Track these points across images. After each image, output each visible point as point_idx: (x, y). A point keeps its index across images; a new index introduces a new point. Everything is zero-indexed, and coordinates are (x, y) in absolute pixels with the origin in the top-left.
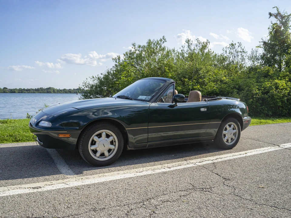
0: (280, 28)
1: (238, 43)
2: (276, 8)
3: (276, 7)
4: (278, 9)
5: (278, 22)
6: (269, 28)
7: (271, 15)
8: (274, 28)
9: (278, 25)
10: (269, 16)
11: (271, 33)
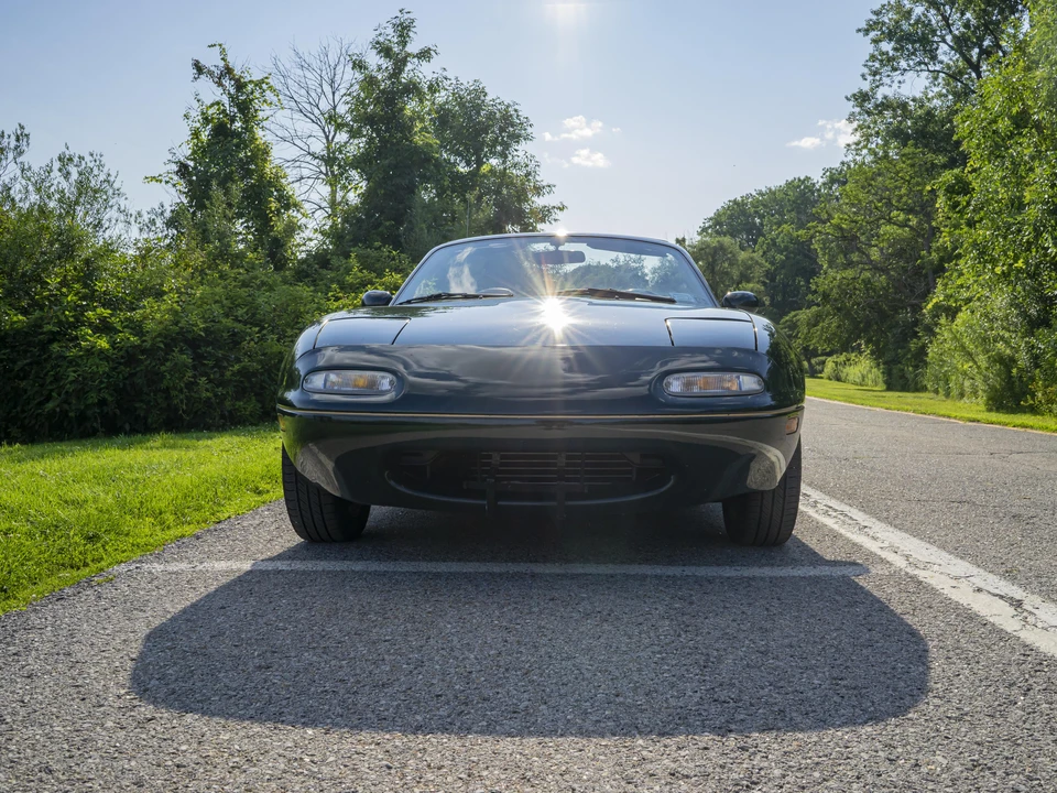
0: (233, 120)
1: (92, 155)
2: (218, 47)
3: (220, 45)
4: (223, 51)
5: (225, 100)
6: (186, 116)
7: (199, 68)
8: (206, 120)
9: (224, 111)
10: (195, 71)
11: (196, 134)
